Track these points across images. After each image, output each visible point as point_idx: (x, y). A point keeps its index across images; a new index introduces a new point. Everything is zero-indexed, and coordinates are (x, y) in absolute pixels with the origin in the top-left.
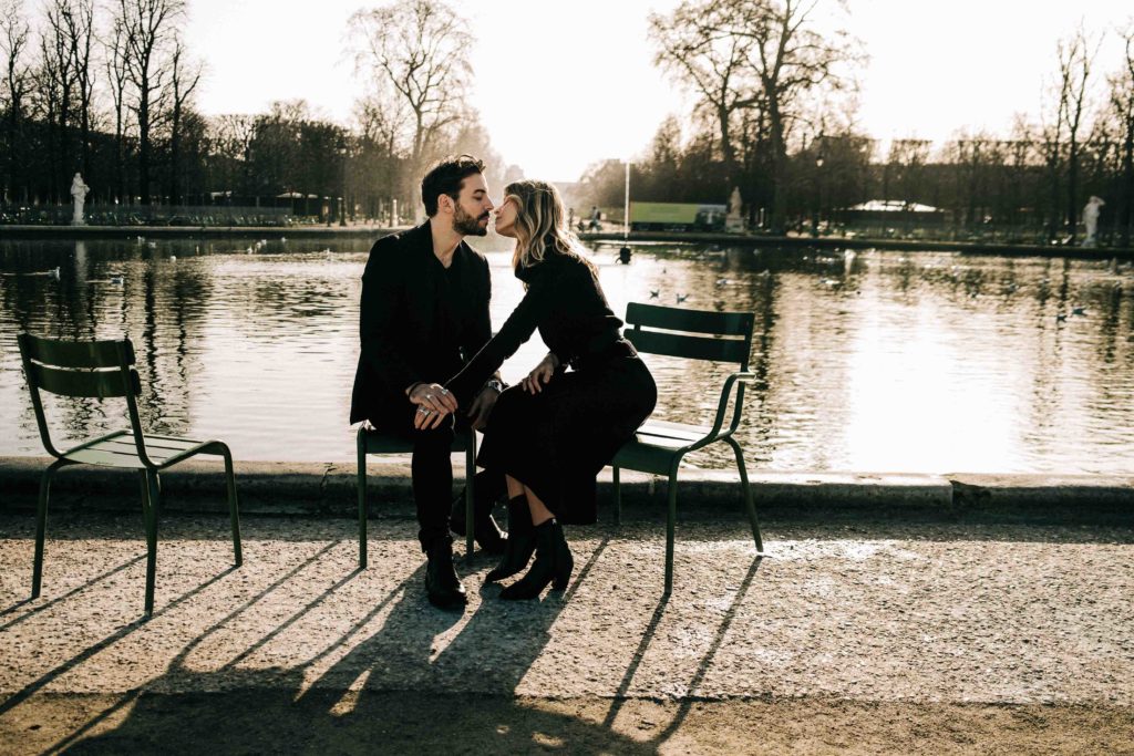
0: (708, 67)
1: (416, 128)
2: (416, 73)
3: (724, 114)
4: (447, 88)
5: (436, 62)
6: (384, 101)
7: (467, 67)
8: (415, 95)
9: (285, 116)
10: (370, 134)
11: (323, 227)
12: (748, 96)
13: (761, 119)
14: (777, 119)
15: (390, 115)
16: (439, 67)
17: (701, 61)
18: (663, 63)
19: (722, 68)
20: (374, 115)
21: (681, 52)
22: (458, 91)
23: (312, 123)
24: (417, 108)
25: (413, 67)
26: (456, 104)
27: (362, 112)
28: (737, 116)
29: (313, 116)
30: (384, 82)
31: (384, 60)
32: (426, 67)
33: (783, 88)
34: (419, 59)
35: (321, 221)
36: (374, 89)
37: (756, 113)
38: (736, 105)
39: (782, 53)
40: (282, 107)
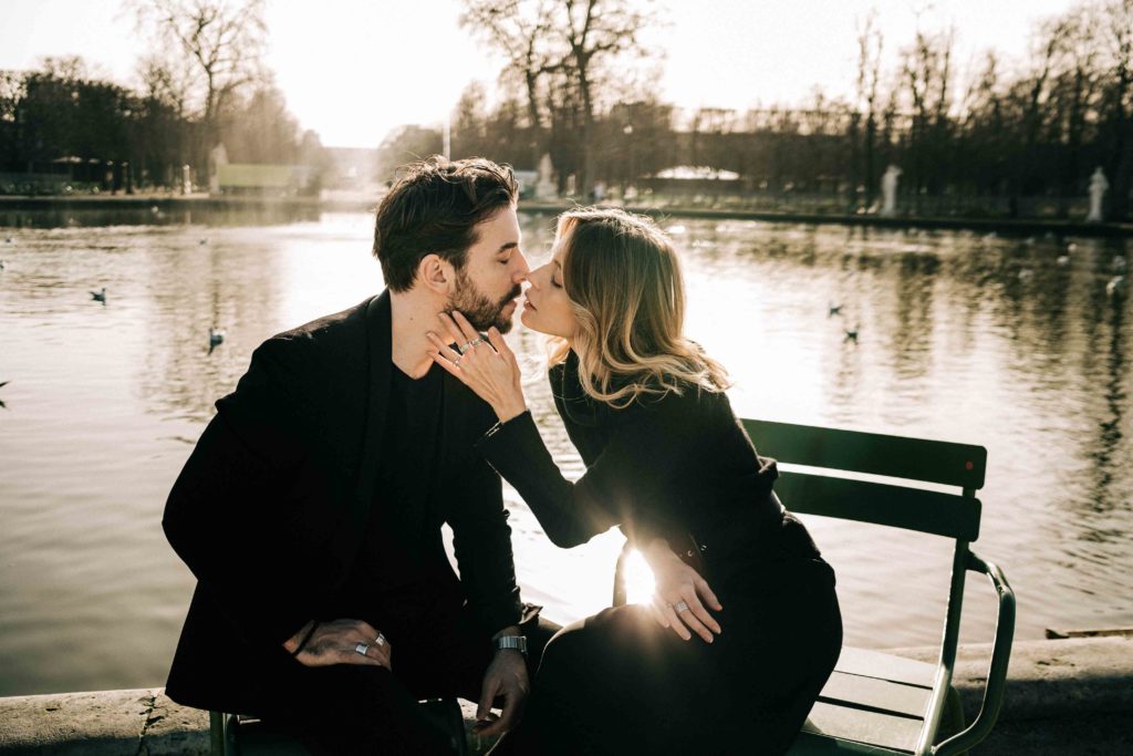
0: (513, 30)
1: (207, 89)
2: (205, 29)
3: (531, 79)
4: (241, 47)
5: (227, 18)
6: (171, 59)
7: (261, 25)
8: (206, 55)
9: (59, 74)
10: (157, 94)
11: (107, 196)
12: (554, 62)
13: (566, 86)
14: (585, 85)
15: (178, 77)
16: (230, 25)
17: (508, 25)
18: (468, 26)
19: (528, 32)
20: (159, 75)
21: (486, 14)
22: (252, 51)
23: (91, 82)
24: (208, 68)
25: (202, 24)
26: (250, 65)
27: (146, 71)
28: (543, 81)
29: (91, 74)
30: (171, 38)
31: (169, 15)
32: (216, 24)
33: (591, 53)
34: (208, 15)
35: (104, 187)
36: (159, 46)
37: (562, 78)
38: (544, 69)
39: (590, 19)
40: (55, 63)
